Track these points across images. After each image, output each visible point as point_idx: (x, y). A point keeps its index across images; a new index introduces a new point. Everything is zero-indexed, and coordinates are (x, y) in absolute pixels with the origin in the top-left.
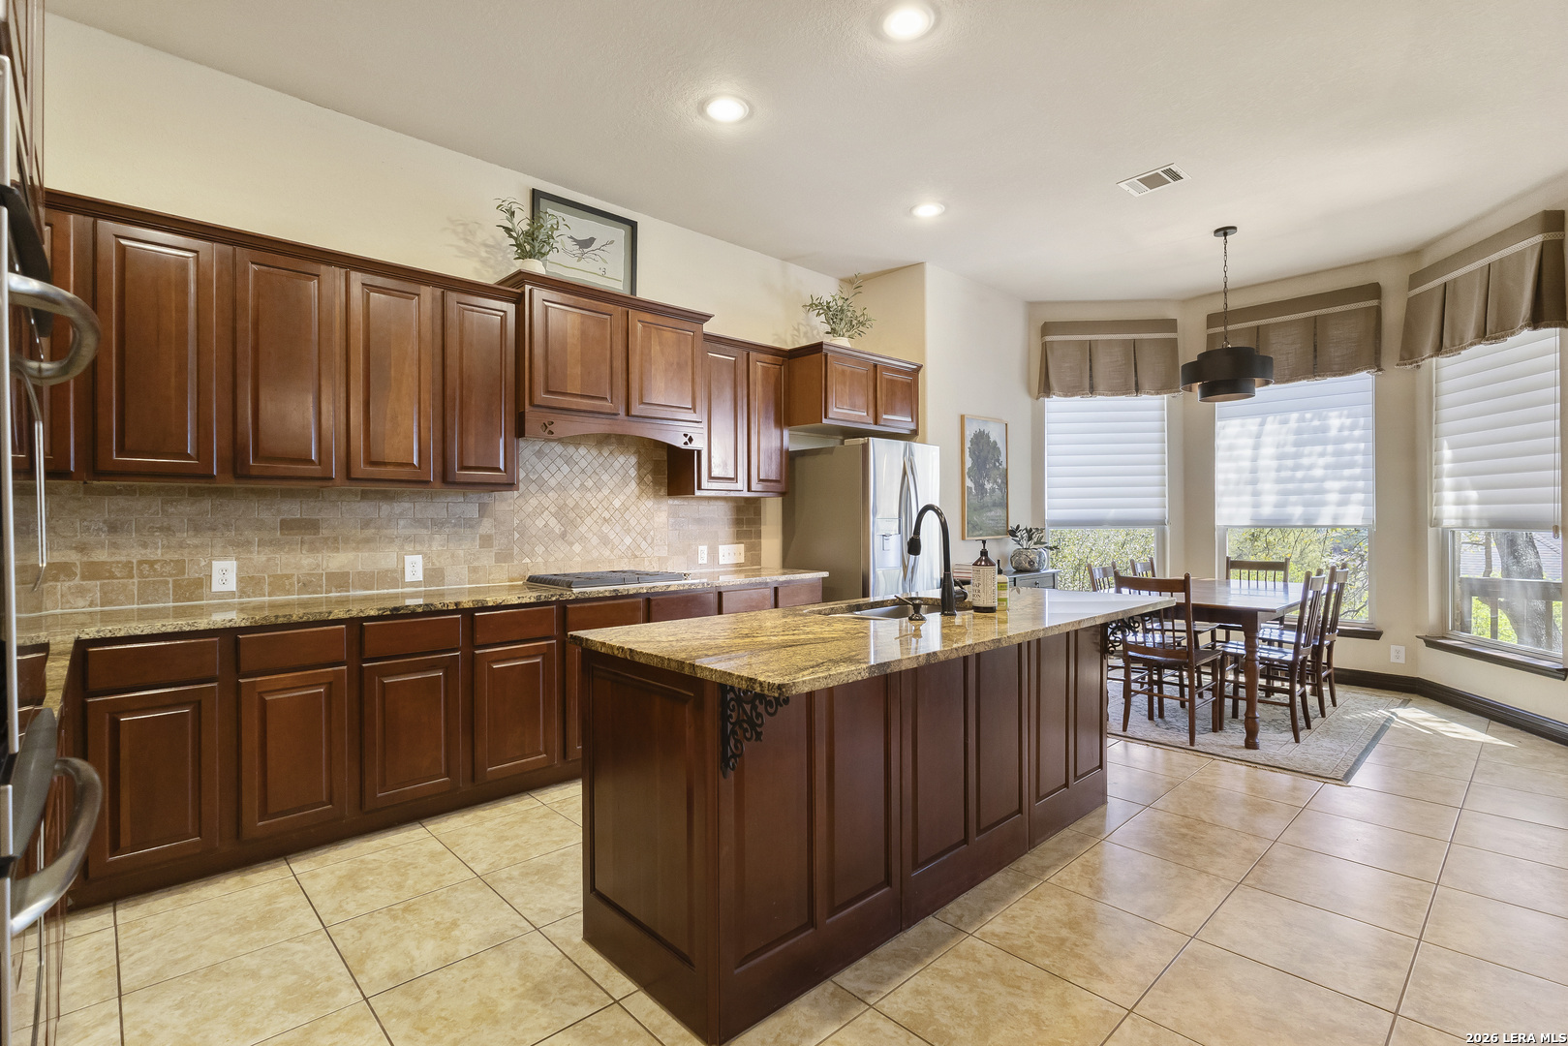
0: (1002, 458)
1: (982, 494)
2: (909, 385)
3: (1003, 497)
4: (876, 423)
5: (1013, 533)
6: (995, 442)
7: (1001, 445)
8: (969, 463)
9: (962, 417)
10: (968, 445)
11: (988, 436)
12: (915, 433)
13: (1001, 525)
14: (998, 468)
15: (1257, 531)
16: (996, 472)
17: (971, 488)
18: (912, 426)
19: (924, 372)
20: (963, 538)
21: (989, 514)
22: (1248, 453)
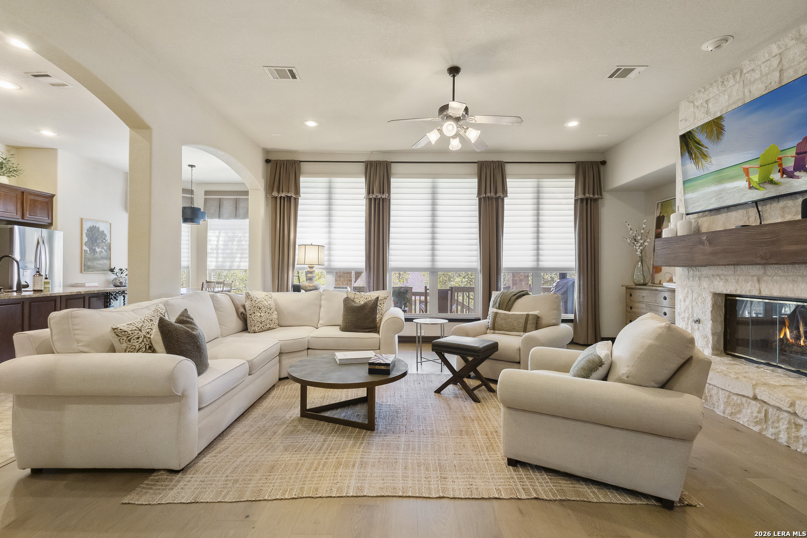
0: (108, 238)
1: (94, 253)
2: (47, 203)
3: (108, 255)
4: (23, 218)
5: (112, 270)
6: (103, 231)
7: (107, 232)
8: (85, 239)
9: (82, 219)
10: (85, 231)
11: (98, 228)
12: (51, 224)
13: (107, 267)
14: (105, 242)
15: (218, 270)
16: (103, 244)
17: (87, 251)
18: (50, 221)
19: (56, 198)
20: (81, 272)
21: (98, 262)
22: (216, 243)
